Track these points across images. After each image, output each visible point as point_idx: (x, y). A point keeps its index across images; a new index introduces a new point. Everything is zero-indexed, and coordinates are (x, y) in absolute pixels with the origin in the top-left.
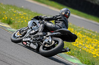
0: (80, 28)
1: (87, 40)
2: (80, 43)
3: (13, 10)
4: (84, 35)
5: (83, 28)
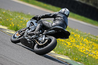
0: (86, 34)
1: (93, 46)
2: (87, 49)
3: (20, 16)
4: (91, 41)
5: (89, 34)
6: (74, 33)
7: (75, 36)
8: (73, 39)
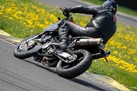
6: (36, 7)
7: (38, 11)
8: (34, 16)
